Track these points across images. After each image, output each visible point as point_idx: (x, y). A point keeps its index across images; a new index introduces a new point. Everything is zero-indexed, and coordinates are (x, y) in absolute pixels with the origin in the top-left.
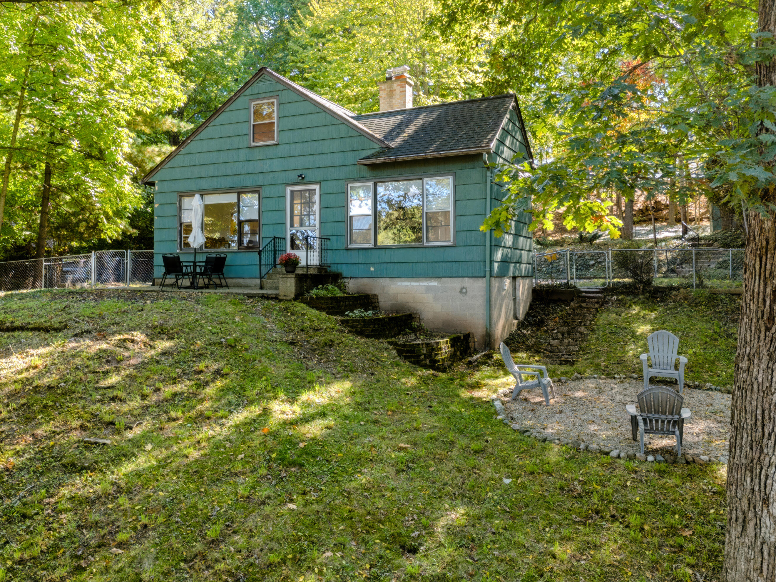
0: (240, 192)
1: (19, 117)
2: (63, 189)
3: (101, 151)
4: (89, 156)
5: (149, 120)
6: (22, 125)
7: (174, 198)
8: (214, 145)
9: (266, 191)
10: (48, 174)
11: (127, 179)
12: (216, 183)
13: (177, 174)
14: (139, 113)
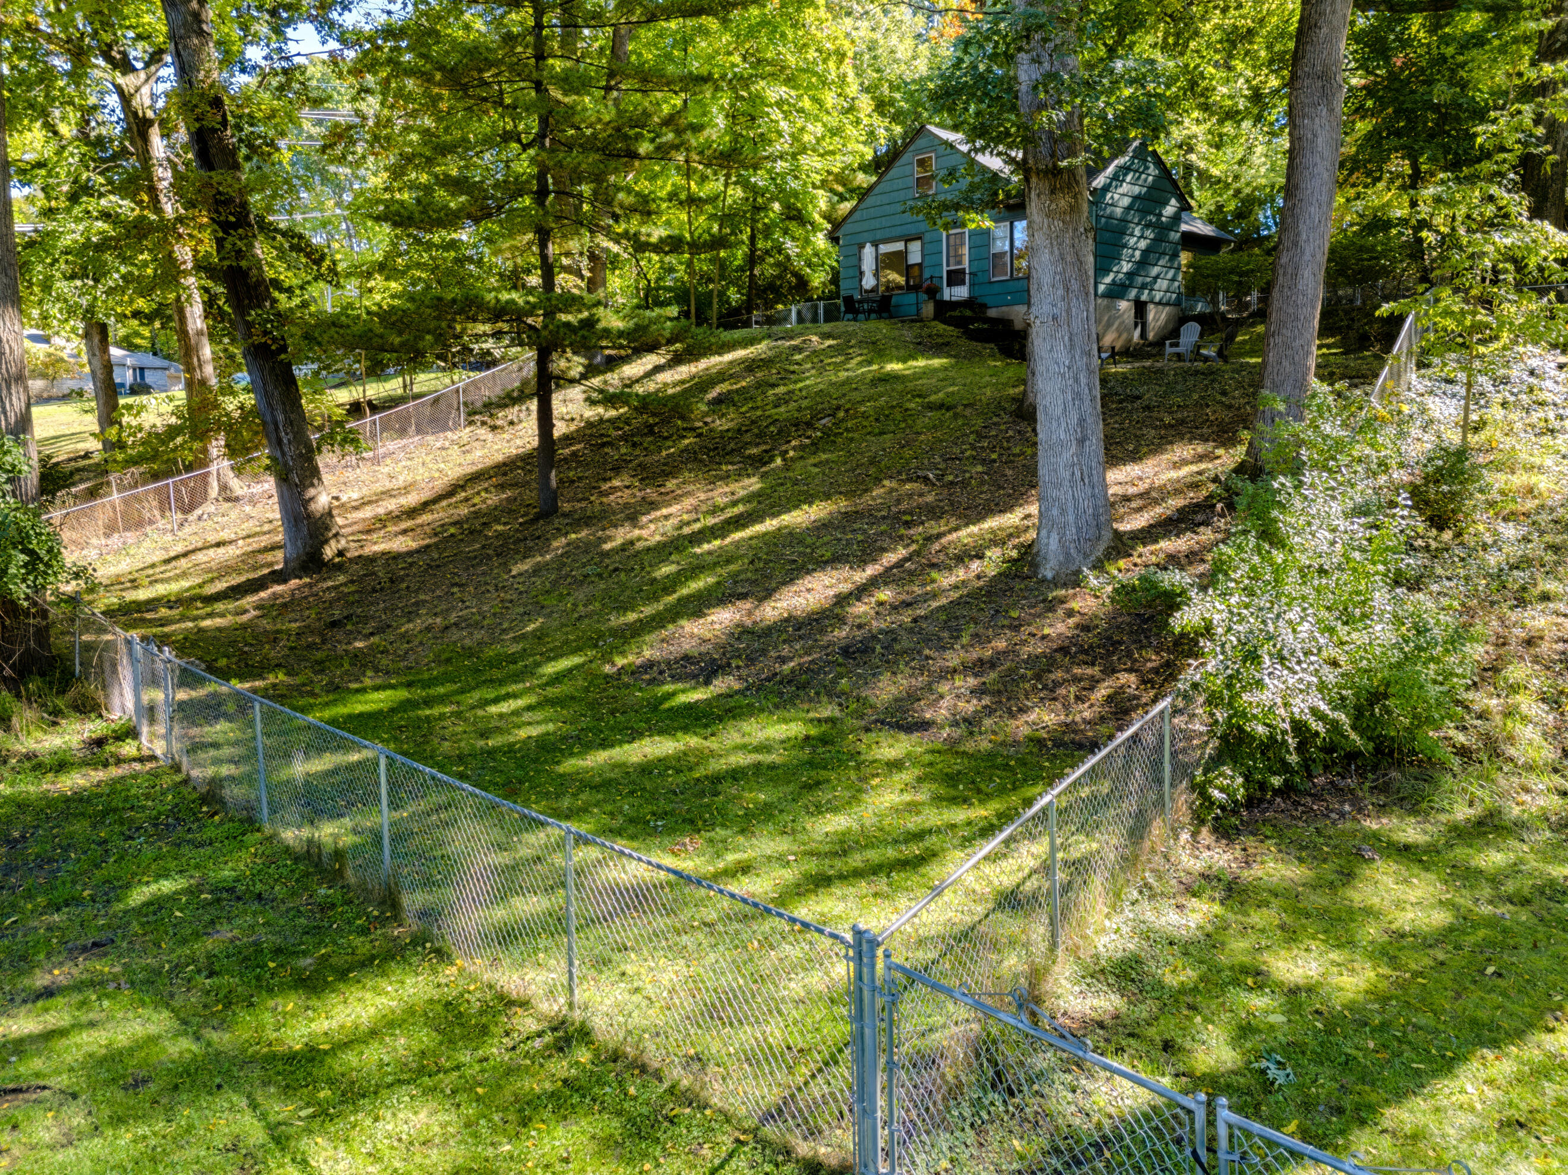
0: (908, 240)
1: (726, 185)
2: (767, 252)
3: (799, 211)
4: (789, 218)
5: (840, 179)
6: (730, 192)
7: (855, 248)
8: (885, 199)
9: (927, 237)
10: (753, 238)
11: (820, 235)
12: (887, 234)
13: (857, 228)
14: (829, 172)
